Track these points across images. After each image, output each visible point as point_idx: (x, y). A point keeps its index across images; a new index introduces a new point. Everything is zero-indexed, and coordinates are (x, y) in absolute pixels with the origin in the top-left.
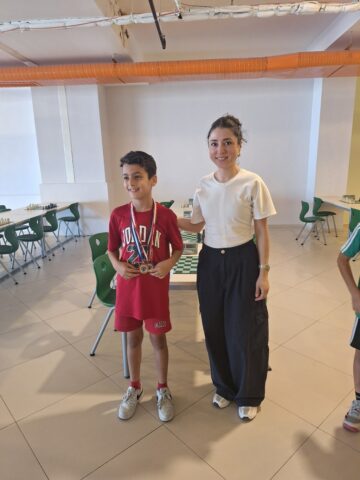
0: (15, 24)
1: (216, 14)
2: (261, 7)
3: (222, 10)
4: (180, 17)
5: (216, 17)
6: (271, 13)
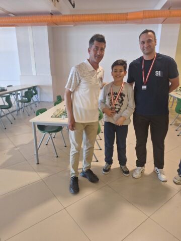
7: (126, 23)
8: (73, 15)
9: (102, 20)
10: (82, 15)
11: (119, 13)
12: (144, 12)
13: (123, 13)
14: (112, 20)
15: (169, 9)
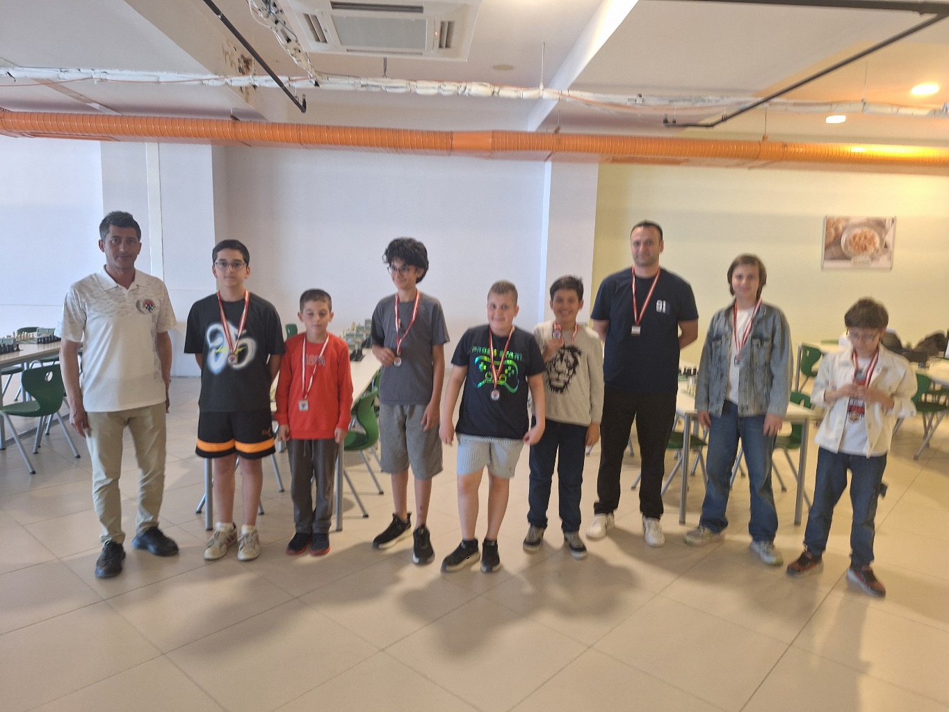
0: (86, 72)
1: (362, 86)
2: (421, 84)
3: (370, 82)
4: (317, 84)
5: (364, 89)
6: (433, 92)
7: (449, 155)
8: (299, 127)
9: (383, 145)
10: (328, 127)
11: (429, 133)
12: (494, 134)
13: (441, 133)
14: (412, 147)
15: (556, 132)
